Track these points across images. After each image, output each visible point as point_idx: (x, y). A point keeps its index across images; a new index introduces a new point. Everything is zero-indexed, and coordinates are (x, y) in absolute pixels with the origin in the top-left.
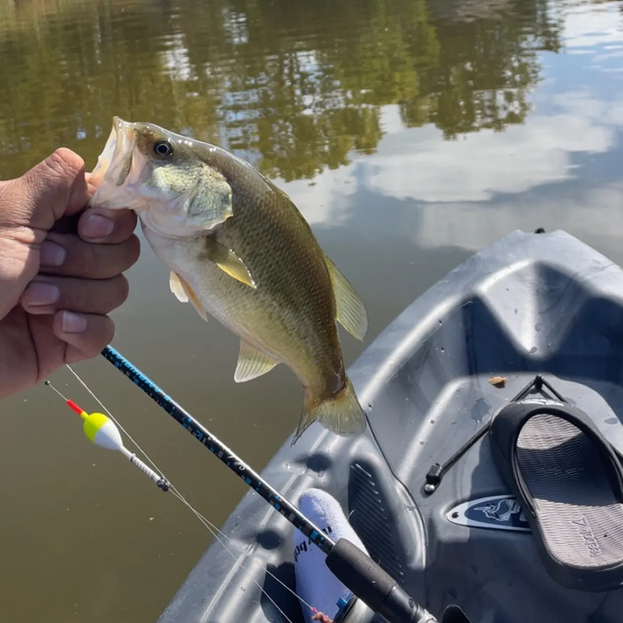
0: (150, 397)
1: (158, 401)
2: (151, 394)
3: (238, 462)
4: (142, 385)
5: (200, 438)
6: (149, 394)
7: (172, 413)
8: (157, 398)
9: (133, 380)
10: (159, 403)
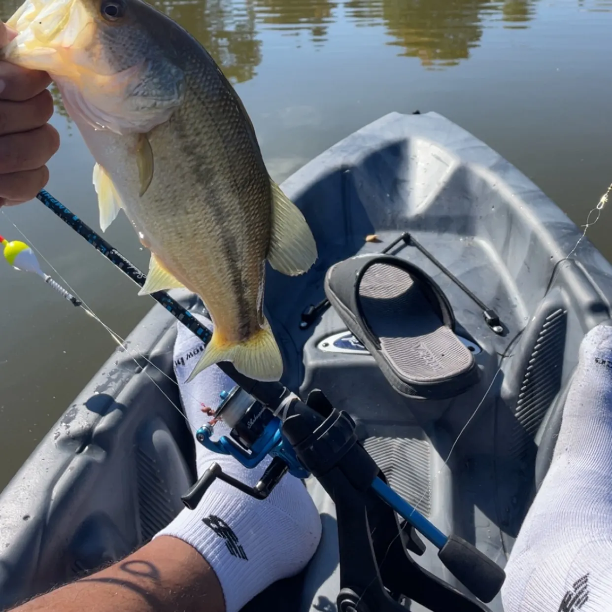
0: (59, 218)
1: (66, 221)
2: (61, 215)
3: (137, 271)
4: (53, 207)
5: (104, 252)
6: (59, 215)
7: (79, 231)
8: (66, 218)
9: (45, 203)
10: (67, 223)
